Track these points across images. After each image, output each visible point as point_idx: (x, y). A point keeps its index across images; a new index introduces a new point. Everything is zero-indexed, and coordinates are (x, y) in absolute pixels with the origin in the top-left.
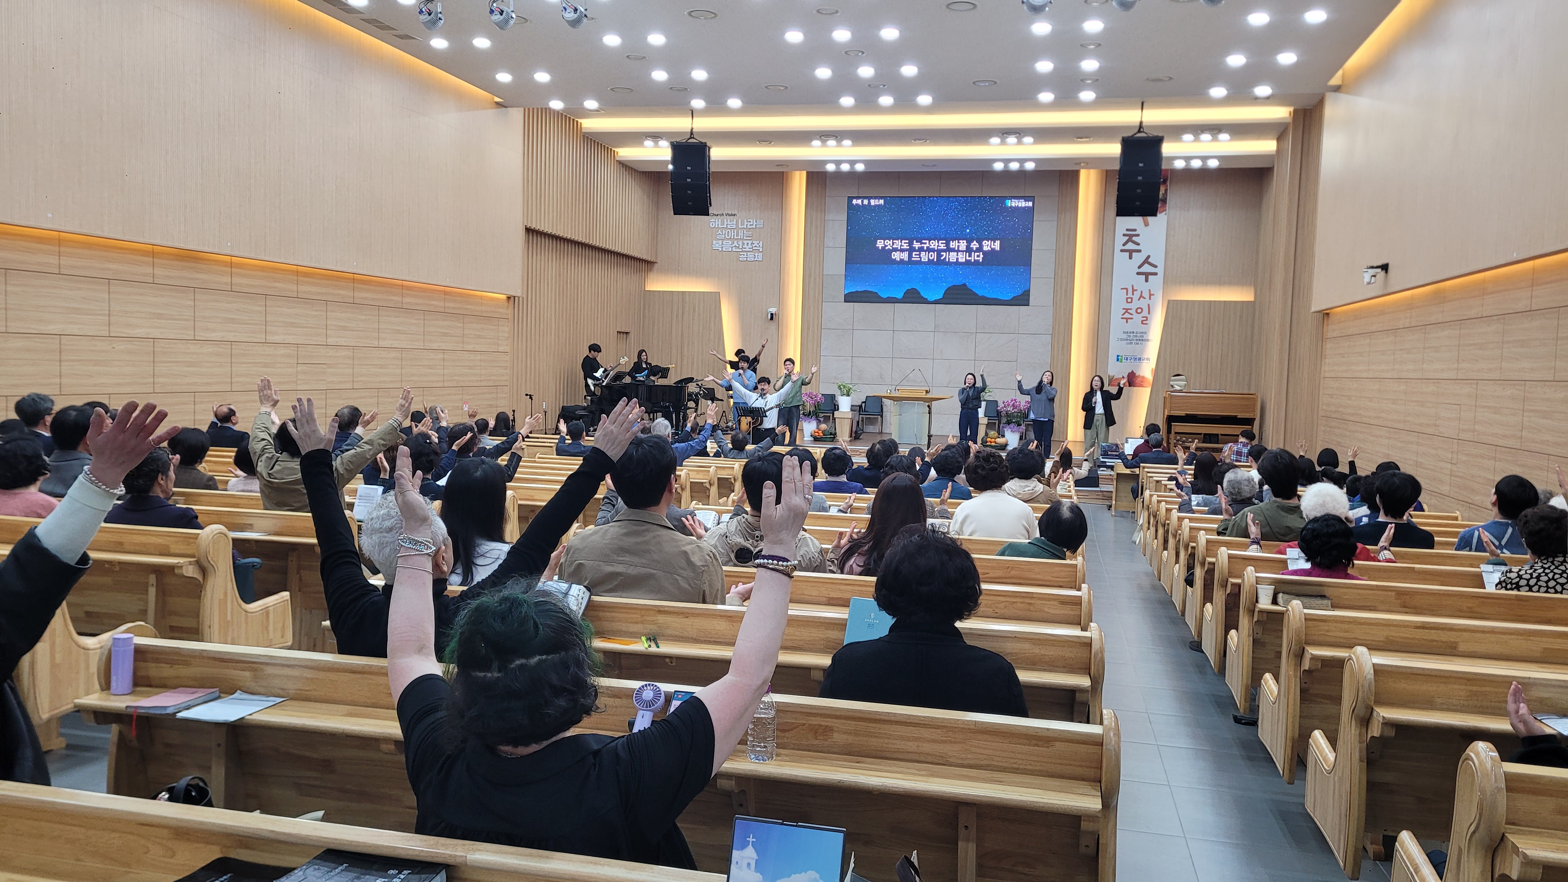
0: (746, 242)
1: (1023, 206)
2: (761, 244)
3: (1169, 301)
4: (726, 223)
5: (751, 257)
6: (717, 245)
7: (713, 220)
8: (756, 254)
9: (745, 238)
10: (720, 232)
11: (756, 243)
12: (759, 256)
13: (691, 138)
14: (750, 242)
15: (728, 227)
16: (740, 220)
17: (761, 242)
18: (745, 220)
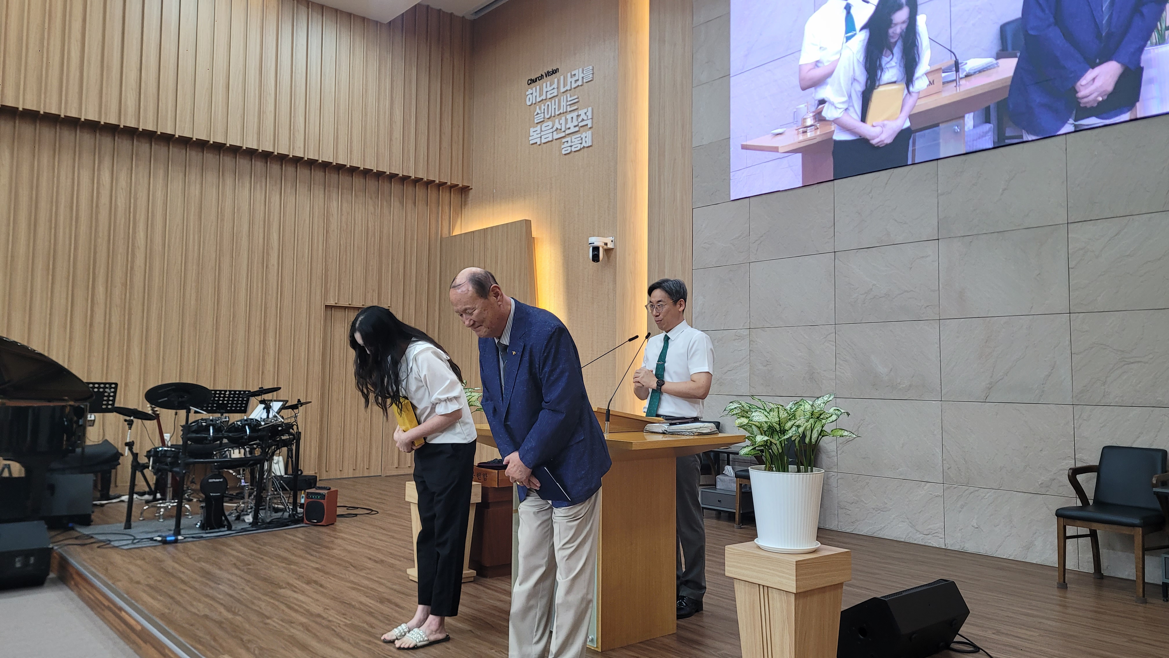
0: (569, 117)
2: (590, 113)
4: (545, 90)
5: (575, 143)
6: (534, 135)
7: (530, 91)
8: (583, 136)
9: (569, 109)
10: (538, 111)
11: (582, 112)
12: (587, 137)
14: (574, 115)
15: (549, 96)
16: (562, 77)
17: (590, 109)
18: (569, 75)
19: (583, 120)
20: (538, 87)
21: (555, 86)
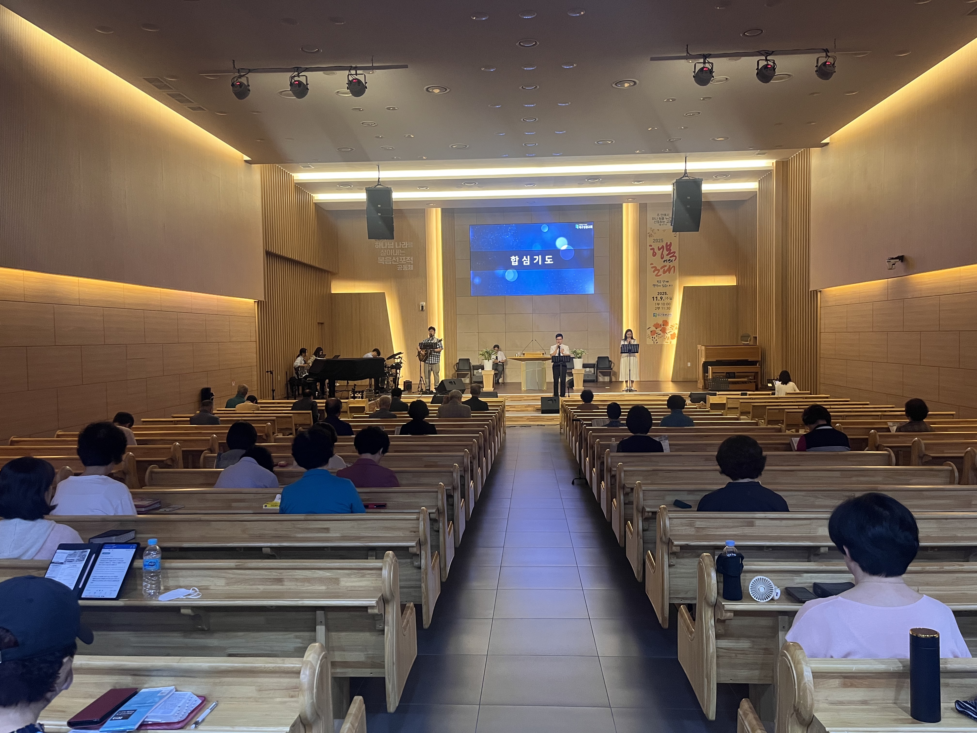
0: (401, 258)
1: (587, 228)
2: (412, 259)
3: (684, 287)
4: (386, 245)
5: (405, 268)
6: (380, 261)
7: (377, 243)
8: (409, 266)
9: (400, 255)
11: (408, 258)
12: (411, 267)
13: (378, 185)
14: (404, 258)
15: (389, 248)
16: (396, 243)
17: (412, 257)
18: (400, 243)
19: (408, 260)
20: (382, 243)
21: (393, 244)
